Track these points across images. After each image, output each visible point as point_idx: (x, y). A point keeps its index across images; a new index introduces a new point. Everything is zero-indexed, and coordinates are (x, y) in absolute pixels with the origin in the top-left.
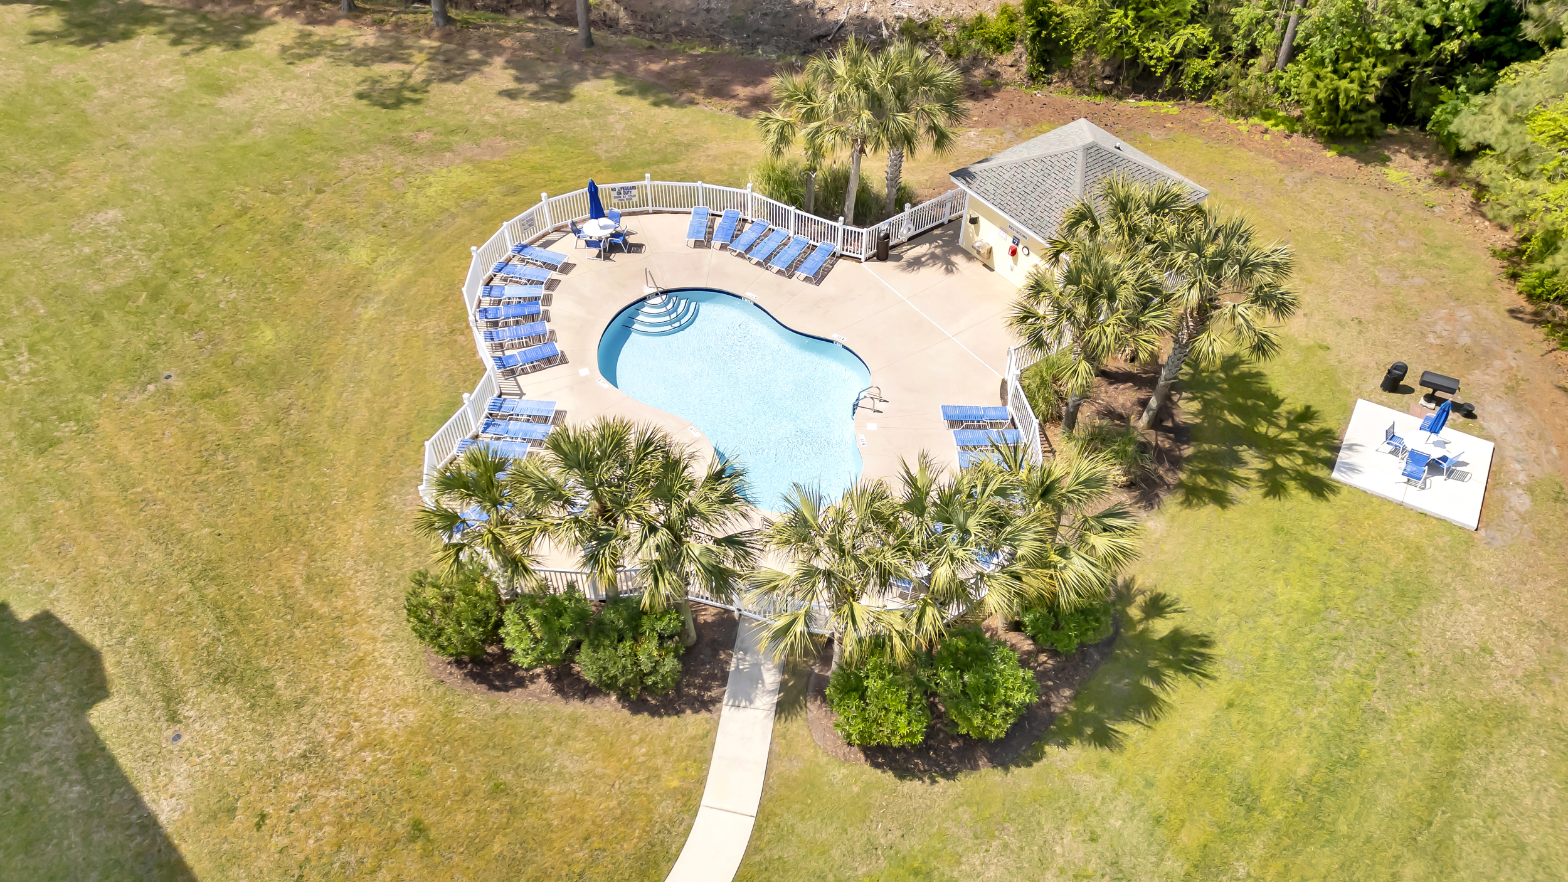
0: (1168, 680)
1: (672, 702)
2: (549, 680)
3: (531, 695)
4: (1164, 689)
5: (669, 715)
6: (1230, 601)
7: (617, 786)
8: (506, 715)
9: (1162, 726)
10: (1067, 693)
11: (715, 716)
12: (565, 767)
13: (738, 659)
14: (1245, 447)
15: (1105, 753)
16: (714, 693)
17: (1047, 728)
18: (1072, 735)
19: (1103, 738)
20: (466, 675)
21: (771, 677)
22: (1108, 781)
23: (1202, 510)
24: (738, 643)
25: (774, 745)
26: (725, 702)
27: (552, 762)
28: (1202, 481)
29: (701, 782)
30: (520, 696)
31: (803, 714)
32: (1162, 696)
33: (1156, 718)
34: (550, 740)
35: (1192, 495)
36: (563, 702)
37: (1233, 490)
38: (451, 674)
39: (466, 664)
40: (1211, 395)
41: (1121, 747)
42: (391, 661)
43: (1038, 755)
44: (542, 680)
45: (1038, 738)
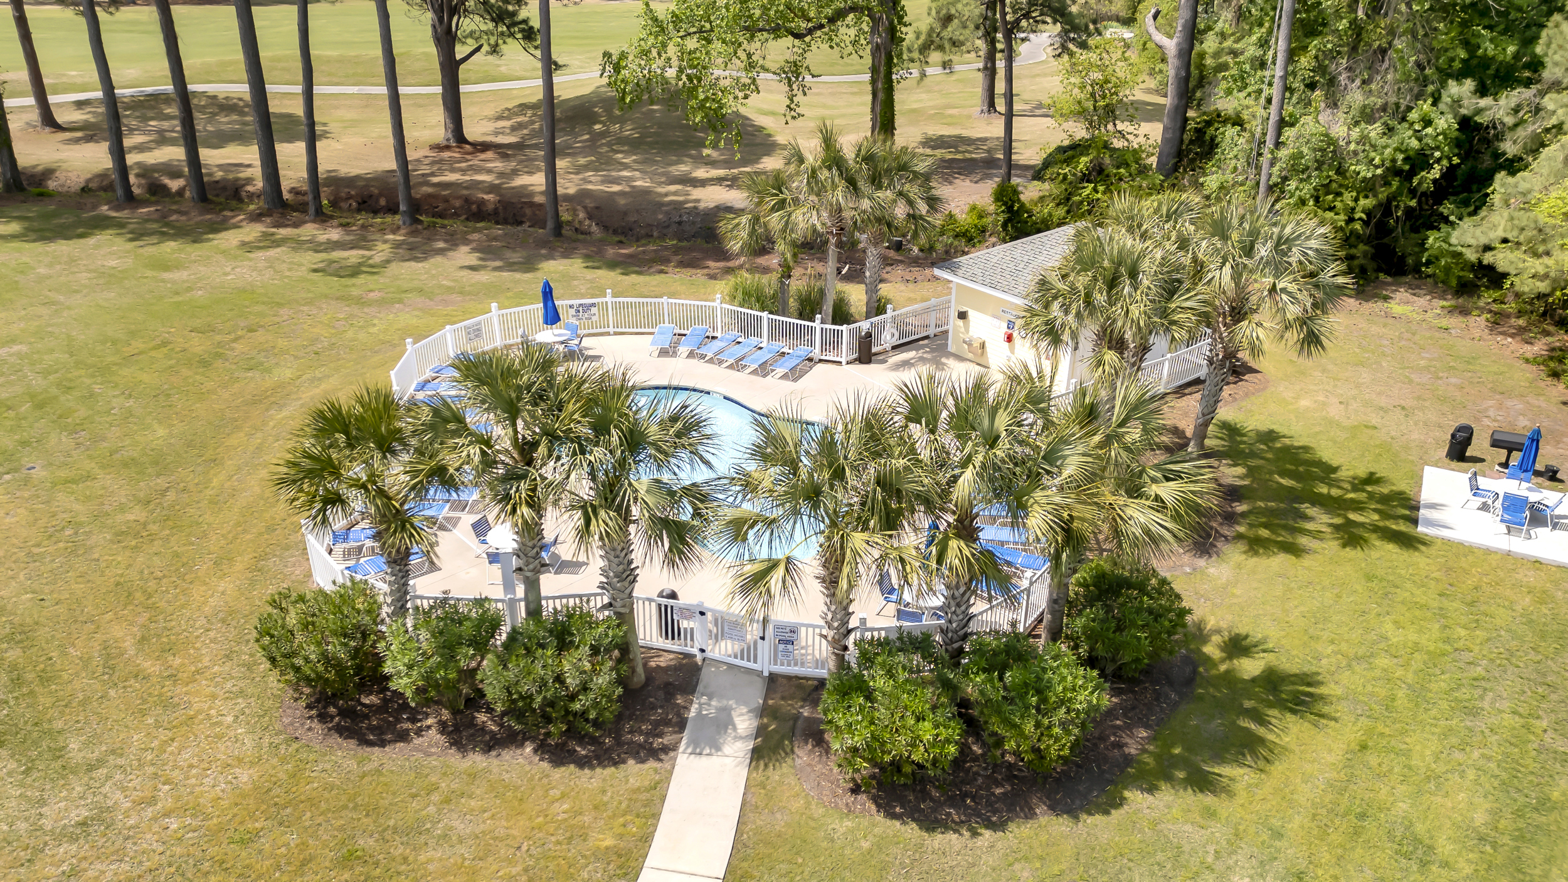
0: (1273, 721)
1: (608, 750)
2: (442, 733)
3: (417, 749)
4: (1271, 731)
5: (604, 767)
6: (1332, 642)
7: (524, 848)
8: (378, 772)
9: (1278, 768)
10: (1143, 733)
11: (667, 766)
12: (451, 829)
13: (700, 704)
14: (1307, 505)
15: (1208, 799)
16: (666, 740)
17: (1122, 772)
18: (1158, 779)
19: (1202, 782)
20: (330, 729)
21: (744, 723)
22: (1219, 832)
23: (1272, 559)
24: (700, 688)
25: (749, 796)
26: (681, 750)
27: (435, 823)
28: (1264, 533)
29: (646, 839)
30: (401, 750)
31: (789, 760)
32: (1271, 737)
33: (1268, 761)
34: (435, 797)
35: (1255, 545)
36: (459, 756)
37: (1303, 541)
38: (310, 729)
39: (332, 717)
40: (1253, 463)
41: (1230, 794)
42: (230, 719)
43: (1118, 802)
44: (433, 732)
45: (1111, 782)
